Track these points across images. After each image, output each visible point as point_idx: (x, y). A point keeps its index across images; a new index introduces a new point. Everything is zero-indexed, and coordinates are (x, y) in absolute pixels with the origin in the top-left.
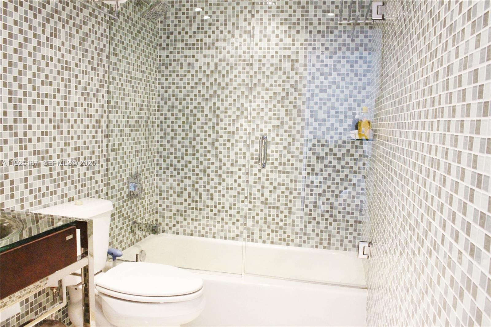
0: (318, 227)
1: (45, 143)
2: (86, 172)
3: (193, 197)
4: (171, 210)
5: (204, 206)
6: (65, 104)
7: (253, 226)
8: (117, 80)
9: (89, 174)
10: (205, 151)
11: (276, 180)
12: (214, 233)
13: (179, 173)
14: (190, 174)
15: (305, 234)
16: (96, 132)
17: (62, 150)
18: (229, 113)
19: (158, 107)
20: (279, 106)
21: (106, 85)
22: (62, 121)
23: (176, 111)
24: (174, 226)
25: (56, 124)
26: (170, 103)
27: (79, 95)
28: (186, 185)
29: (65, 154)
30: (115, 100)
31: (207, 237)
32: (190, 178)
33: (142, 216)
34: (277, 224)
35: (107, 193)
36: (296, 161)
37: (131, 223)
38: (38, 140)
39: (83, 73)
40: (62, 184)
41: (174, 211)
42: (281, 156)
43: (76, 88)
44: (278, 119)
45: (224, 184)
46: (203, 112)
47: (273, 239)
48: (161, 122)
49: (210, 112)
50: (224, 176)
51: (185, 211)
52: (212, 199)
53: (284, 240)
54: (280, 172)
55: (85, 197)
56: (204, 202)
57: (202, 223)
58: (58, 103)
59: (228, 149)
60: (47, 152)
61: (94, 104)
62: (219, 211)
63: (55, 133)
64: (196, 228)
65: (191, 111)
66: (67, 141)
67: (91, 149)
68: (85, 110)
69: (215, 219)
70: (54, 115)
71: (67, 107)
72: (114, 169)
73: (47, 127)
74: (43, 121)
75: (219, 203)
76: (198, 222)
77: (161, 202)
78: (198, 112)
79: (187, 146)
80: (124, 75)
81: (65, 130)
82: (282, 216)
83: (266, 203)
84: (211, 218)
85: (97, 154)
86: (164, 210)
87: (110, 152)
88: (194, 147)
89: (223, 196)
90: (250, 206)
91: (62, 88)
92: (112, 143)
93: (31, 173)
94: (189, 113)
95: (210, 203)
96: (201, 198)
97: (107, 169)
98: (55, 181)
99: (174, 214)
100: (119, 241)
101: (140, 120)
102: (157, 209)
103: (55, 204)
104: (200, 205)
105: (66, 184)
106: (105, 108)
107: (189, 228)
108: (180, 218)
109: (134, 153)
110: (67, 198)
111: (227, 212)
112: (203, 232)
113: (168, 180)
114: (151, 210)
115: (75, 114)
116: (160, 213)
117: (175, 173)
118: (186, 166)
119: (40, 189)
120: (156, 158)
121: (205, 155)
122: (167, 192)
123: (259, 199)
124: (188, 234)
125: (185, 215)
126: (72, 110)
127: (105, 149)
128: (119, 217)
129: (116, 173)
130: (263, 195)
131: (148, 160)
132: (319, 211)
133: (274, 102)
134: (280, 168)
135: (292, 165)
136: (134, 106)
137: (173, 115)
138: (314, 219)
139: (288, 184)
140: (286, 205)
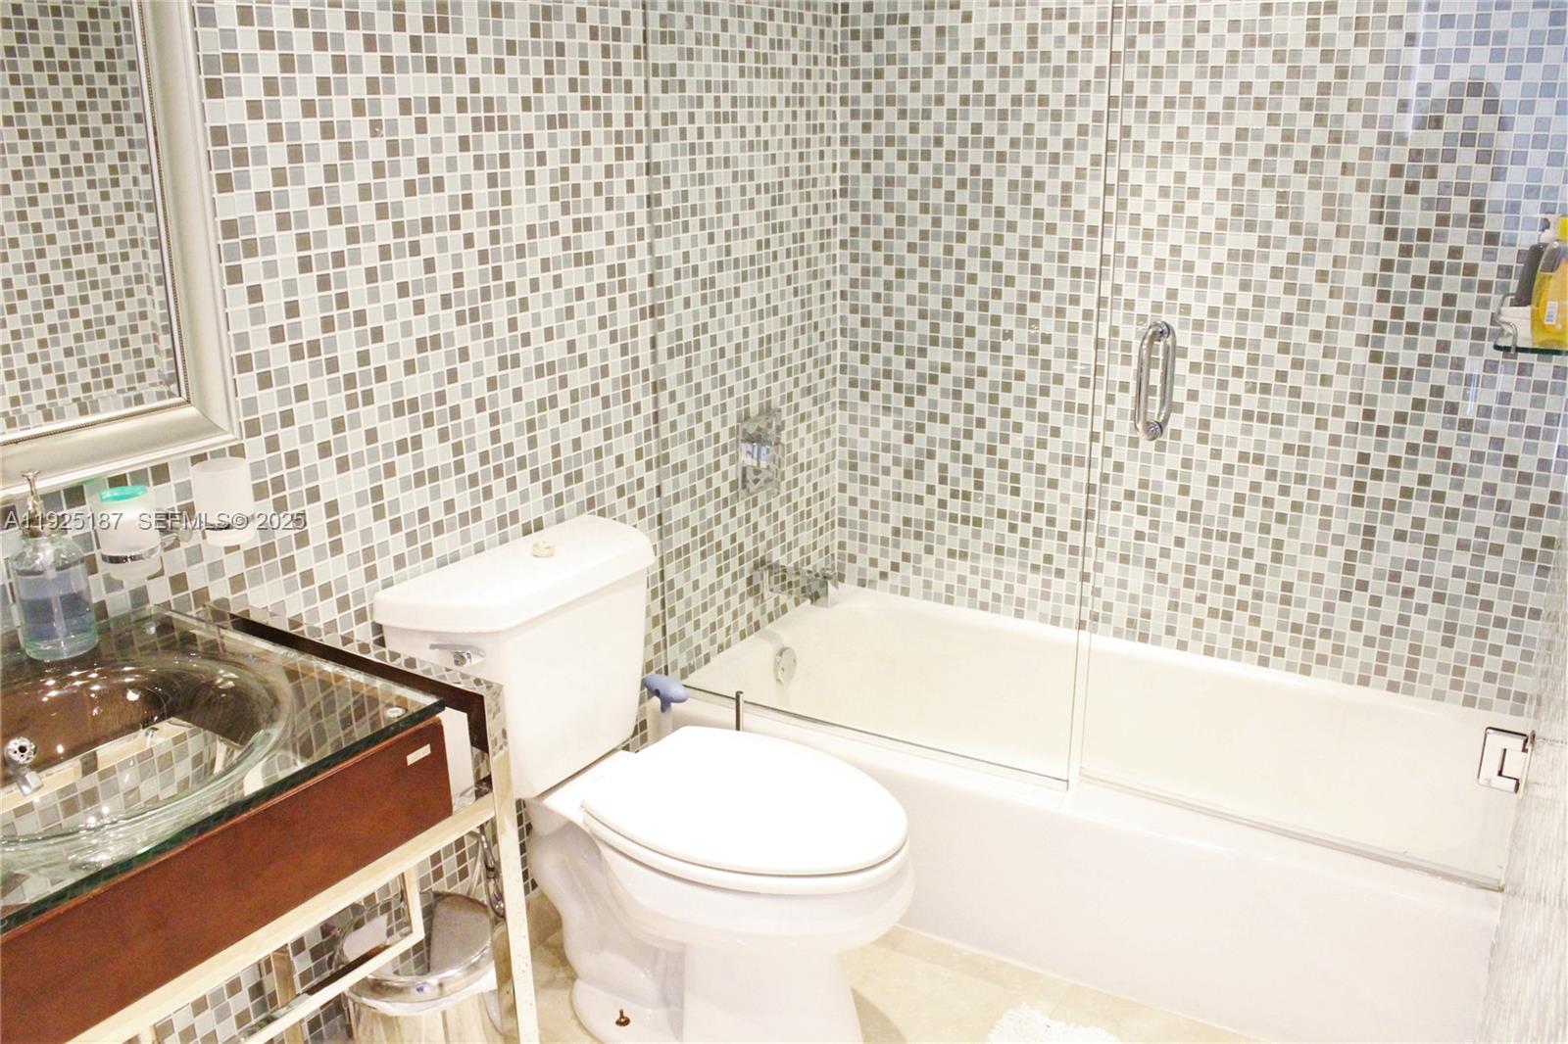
0: (1374, 616)
1: (431, 373)
2: (581, 435)
3: (956, 481)
4: (885, 519)
5: (989, 512)
6: (495, 237)
7: (1148, 589)
8: (682, 122)
9: (593, 439)
10: (994, 334)
11: (1232, 442)
12: (1020, 602)
13: (910, 402)
14: (945, 406)
15: (1325, 634)
16: (612, 304)
17: (492, 383)
18: (1079, 202)
19: (844, 180)
20: (1254, 180)
21: (639, 149)
22: (486, 294)
23: (900, 195)
24: (895, 567)
25: (466, 308)
26: (879, 168)
27: (543, 198)
28: (931, 441)
29: (504, 395)
30: (676, 186)
31: (996, 610)
32: (945, 419)
33: (790, 538)
34: (1230, 590)
35: (659, 488)
36: (1310, 380)
37: (748, 565)
38: (409, 367)
39: (563, 117)
40: (499, 485)
41: (895, 521)
42: (1253, 360)
43: (530, 178)
44: (1250, 226)
45: (1055, 446)
46: (988, 198)
47: (1211, 638)
48: (854, 231)
49: (1012, 201)
50: (1057, 418)
51: (930, 526)
52: (1016, 492)
53: (1251, 646)
54: (1248, 415)
55: (580, 512)
56: (990, 499)
57: (981, 565)
58: (469, 240)
59: (1073, 327)
60: (441, 398)
61: (599, 219)
62: (1037, 532)
63: (463, 335)
64: (962, 579)
65: (950, 196)
66: (509, 353)
67: (594, 363)
68: (566, 243)
69: (1024, 555)
70: (458, 280)
71: (502, 245)
72: (681, 409)
73: (434, 322)
74: (419, 307)
75: (1039, 508)
76: (969, 563)
77: (854, 489)
78: (974, 199)
79: (935, 314)
80: (708, 98)
81: (499, 320)
82: (1247, 566)
83: (1195, 519)
84: (1012, 553)
85: (616, 372)
86: (863, 514)
87: (663, 359)
88: (959, 317)
89: (1053, 484)
90: (1142, 523)
91: (480, 191)
92: (670, 327)
93: (390, 470)
94: (942, 202)
95: (1007, 502)
96: (979, 486)
97: (656, 414)
98: (473, 480)
99: (896, 532)
100: (705, 625)
101: (774, 238)
102: (842, 510)
103: (480, 549)
104: (978, 509)
105: (512, 484)
106: (641, 221)
107: (940, 576)
108: (913, 547)
109: (754, 347)
110: (519, 526)
111: (1062, 536)
112: (984, 595)
113: (876, 423)
114: (821, 516)
115: (532, 263)
116: (853, 524)
117: (898, 400)
118: (934, 380)
119: (424, 514)
120: (839, 351)
121: (996, 347)
122: (875, 458)
123: (1170, 501)
124: (937, 598)
125: (930, 538)
126: (521, 251)
127: (644, 353)
128: (703, 555)
129: (690, 422)
130: (1184, 490)
131: (809, 362)
132: (1381, 561)
133: (1240, 164)
134: (1251, 402)
135: (1295, 392)
136: (751, 193)
137: (889, 208)
138: (1363, 586)
139: (1274, 460)
140: (1265, 529)
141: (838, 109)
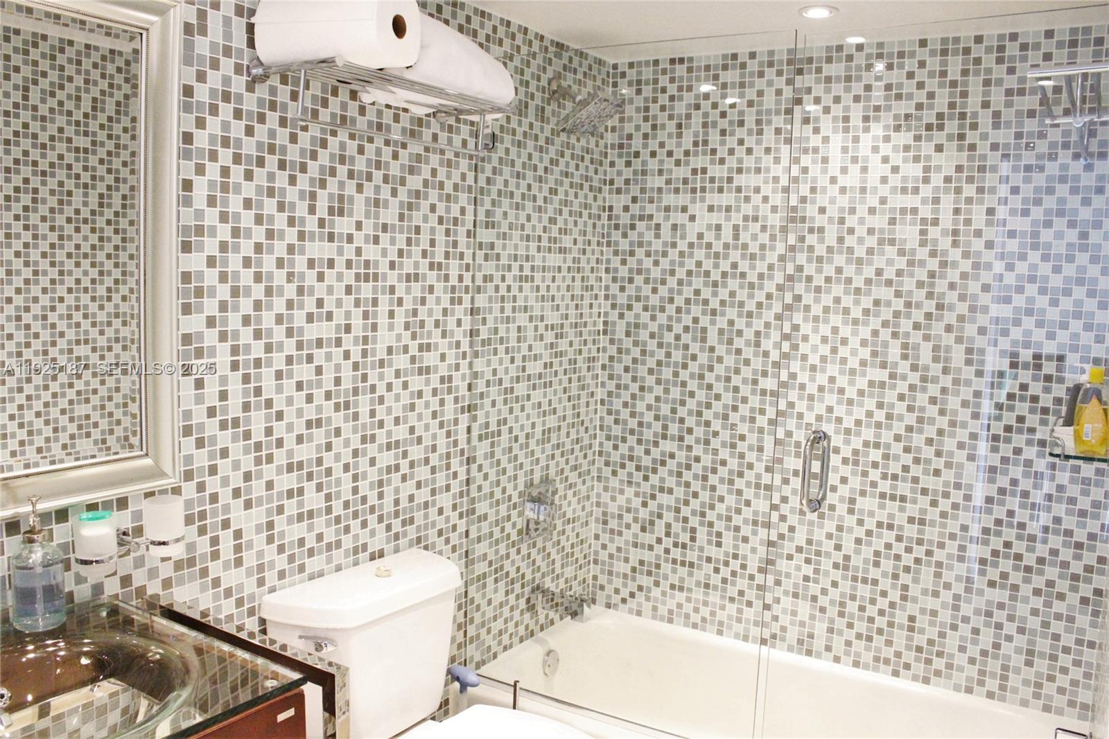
0: (975, 642)
1: (314, 443)
2: (415, 492)
3: (677, 535)
4: (627, 560)
5: (700, 558)
6: (364, 354)
7: (812, 617)
8: (497, 281)
9: (423, 495)
10: (706, 433)
11: (871, 514)
12: (721, 623)
13: (646, 478)
14: (671, 482)
15: (940, 654)
16: (442, 402)
17: (355, 453)
18: (767, 344)
19: (605, 323)
20: (885, 334)
21: (466, 298)
22: (356, 392)
23: (644, 335)
24: (632, 595)
25: (342, 400)
26: (630, 316)
27: (399, 328)
28: (660, 506)
29: (363, 462)
30: (490, 324)
31: (704, 629)
32: (670, 491)
33: (558, 571)
34: (871, 620)
35: (467, 532)
36: (926, 472)
37: (527, 589)
38: (300, 439)
39: (416, 275)
40: (355, 525)
41: (634, 562)
42: (886, 457)
43: (391, 314)
44: (884, 365)
45: (747, 513)
46: (704, 340)
47: (858, 655)
48: (611, 358)
49: (720, 342)
50: (749, 494)
51: (658, 566)
52: (719, 544)
53: (887, 661)
54: (883, 496)
55: (411, 546)
56: (701, 549)
57: (694, 596)
58: (347, 355)
59: (761, 430)
60: (319, 462)
61: (436, 344)
62: (734, 574)
63: (338, 419)
64: (680, 606)
65: (678, 338)
66: (369, 433)
67: (427, 442)
68: (413, 359)
69: (724, 590)
70: (338, 381)
71: (369, 359)
72: (486, 477)
73: (319, 409)
74: (309, 399)
75: (735, 556)
76: (685, 594)
77: (605, 538)
78: (694, 339)
79: (665, 418)
80: (515, 265)
81: (364, 410)
82: (883, 603)
83: (846, 568)
84: (715, 588)
85: (442, 449)
86: (611, 556)
87: (475, 442)
88: (682, 421)
89: (745, 540)
90: (808, 570)
91: (357, 322)
92: (481, 420)
93: (280, 510)
94: (673, 341)
95: (713, 552)
96: (693, 539)
97: (468, 480)
98: (338, 520)
99: (634, 570)
100: (494, 631)
101: (556, 361)
102: (596, 553)
103: (338, 568)
104: (692, 556)
105: (364, 524)
106: (465, 347)
107: (664, 603)
108: (646, 581)
109: (538, 436)
110: (367, 554)
111: (752, 577)
112: (696, 618)
113: (622, 492)
114: (581, 556)
115: (389, 373)
116: (603, 563)
117: (637, 477)
118: (663, 463)
119: (301, 542)
120: (598, 440)
121: (707, 442)
122: (620, 517)
123: (828, 555)
124: (662, 619)
125: (657, 575)
126: (382, 363)
127: (462, 437)
128: (496, 581)
129: (491, 486)
130: (838, 547)
131: (577, 447)
132: (978, 602)
133: (875, 323)
134: (885, 486)
135: (915, 480)
136: (541, 330)
137: (636, 343)
138: (966, 620)
139: (901, 528)
140: (895, 576)
141: (604, 275)
